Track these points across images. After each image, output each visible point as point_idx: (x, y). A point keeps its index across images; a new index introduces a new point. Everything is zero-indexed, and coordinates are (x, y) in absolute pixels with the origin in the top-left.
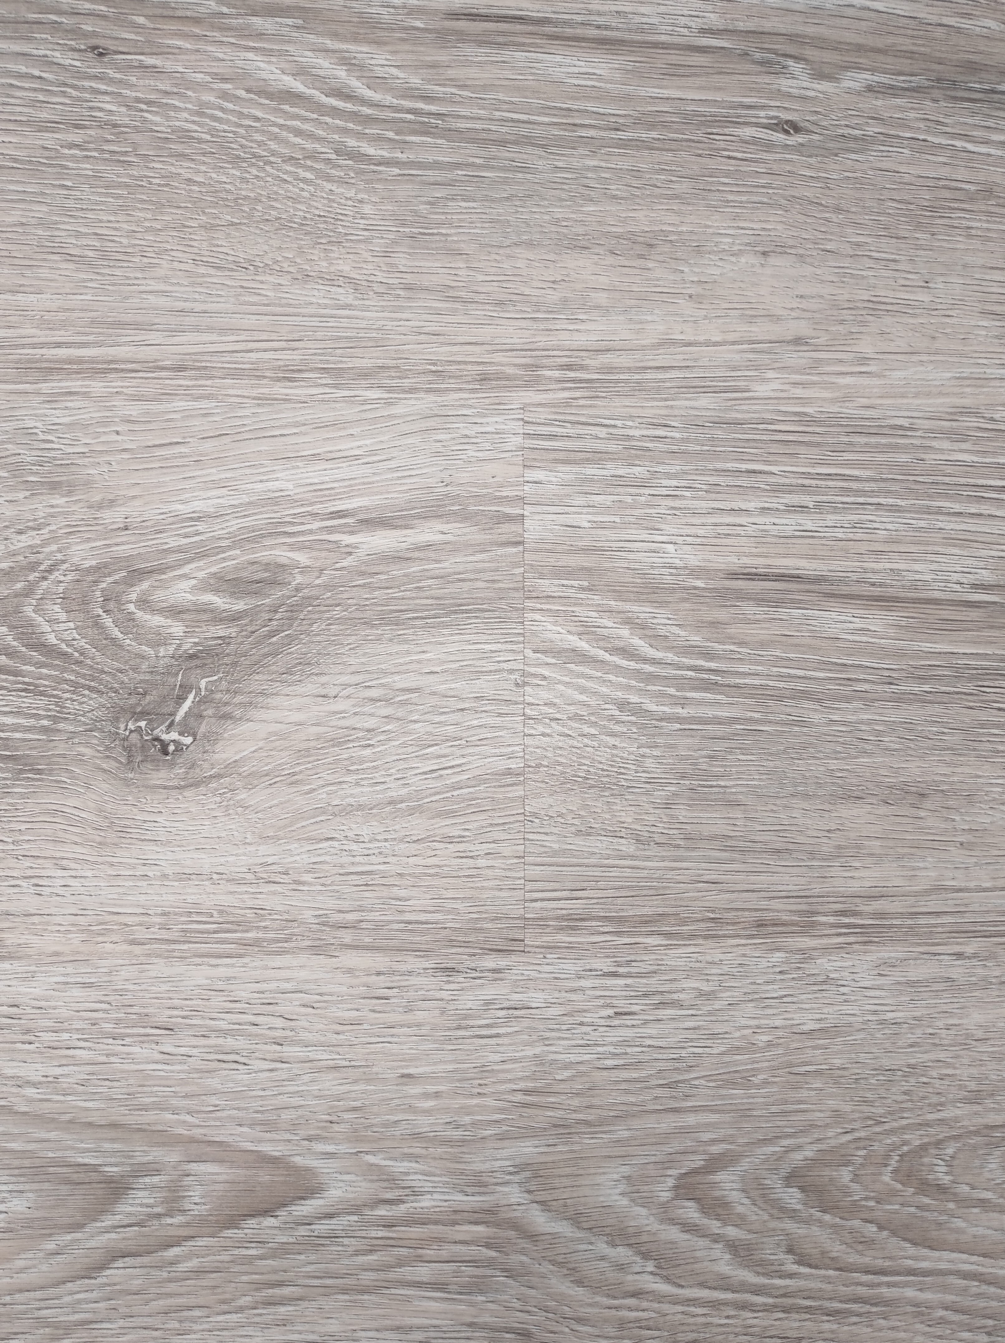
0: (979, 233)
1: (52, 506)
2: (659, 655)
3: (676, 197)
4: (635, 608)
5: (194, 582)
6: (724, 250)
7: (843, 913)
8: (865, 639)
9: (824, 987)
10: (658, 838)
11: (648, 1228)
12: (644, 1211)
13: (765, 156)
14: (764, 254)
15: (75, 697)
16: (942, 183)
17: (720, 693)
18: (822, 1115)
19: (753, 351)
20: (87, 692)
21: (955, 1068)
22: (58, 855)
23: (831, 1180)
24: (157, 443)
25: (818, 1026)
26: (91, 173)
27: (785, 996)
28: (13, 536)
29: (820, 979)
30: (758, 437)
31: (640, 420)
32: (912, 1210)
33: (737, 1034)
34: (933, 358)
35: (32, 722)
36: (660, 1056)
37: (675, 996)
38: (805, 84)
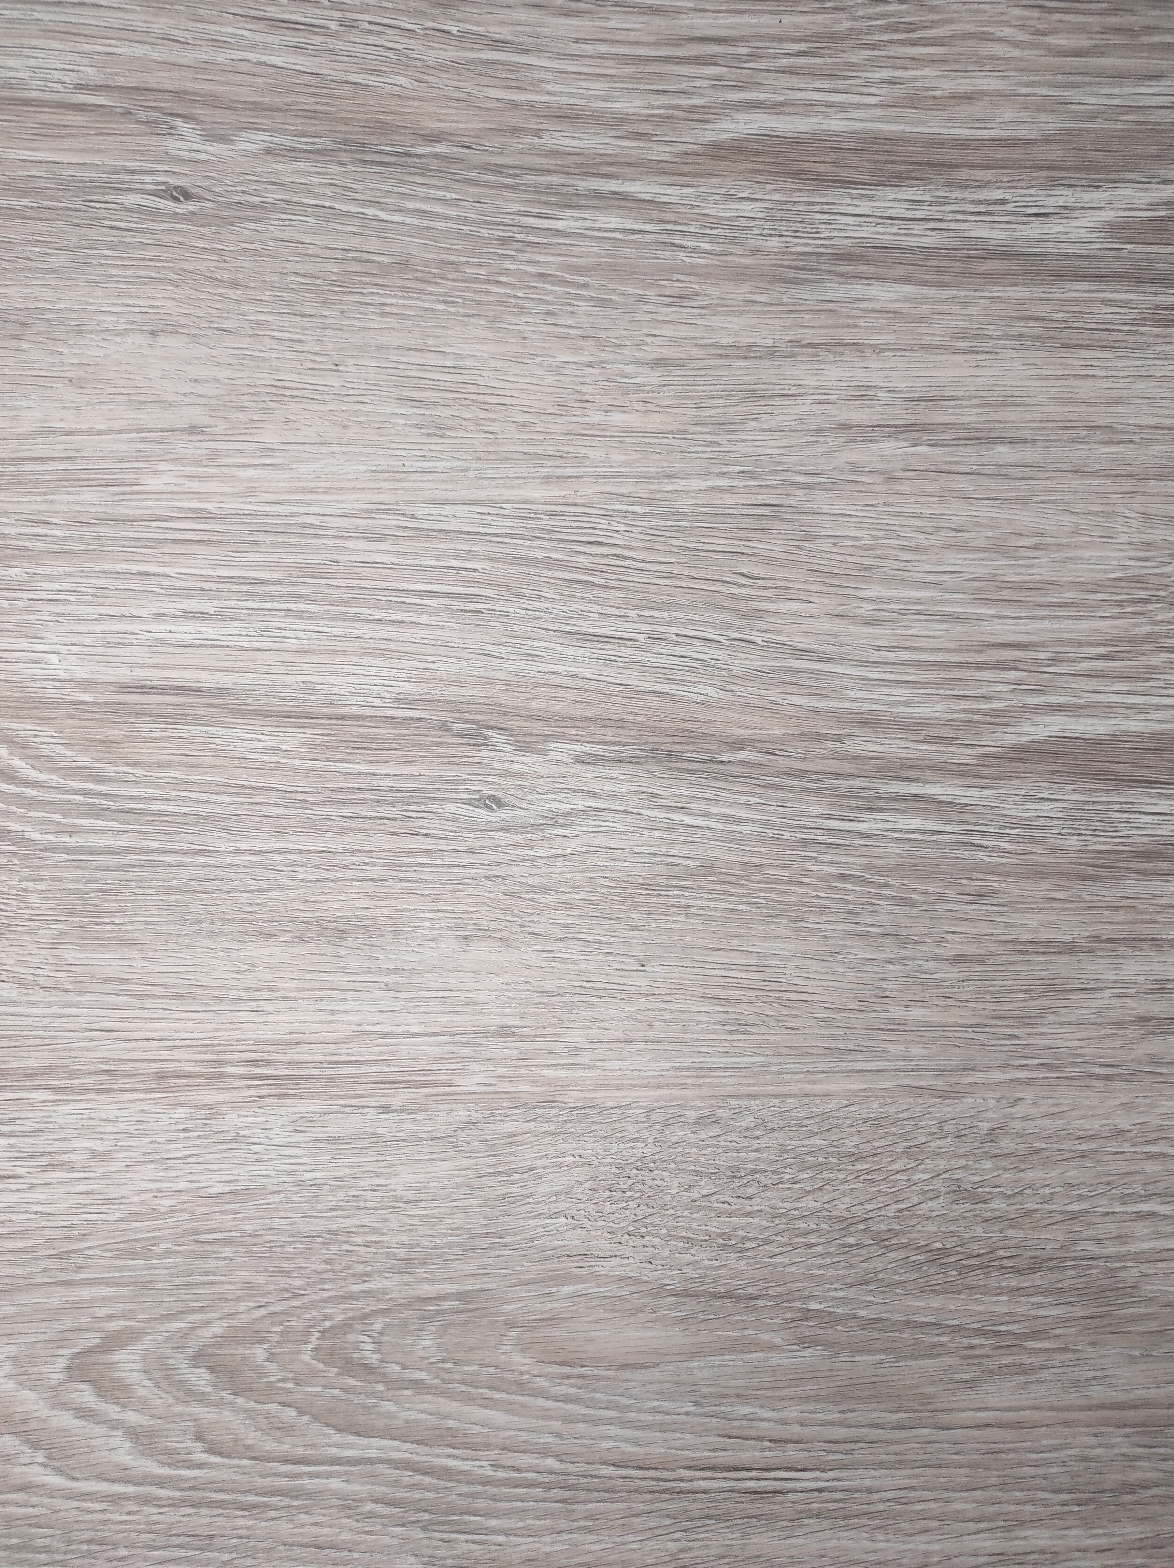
0: (395, 310)
2: (42, 777)
3: (53, 271)
4: (14, 726)
6: (108, 330)
7: (254, 1063)
8: (275, 759)
9: (234, 1146)
10: (42, 981)
11: (37, 1414)
12: (31, 1395)
13: (152, 226)
14: (152, 333)
16: (350, 255)
17: (113, 820)
18: (233, 1287)
19: (143, 440)
21: (382, 1234)
23: (244, 1358)
25: (226, 1189)
27: (190, 1156)
29: (230, 1136)
30: (150, 536)
31: (16, 517)
32: (336, 1392)
33: (136, 1199)
34: (345, 449)
36: (49, 1224)
37: (65, 1157)
38: (196, 146)
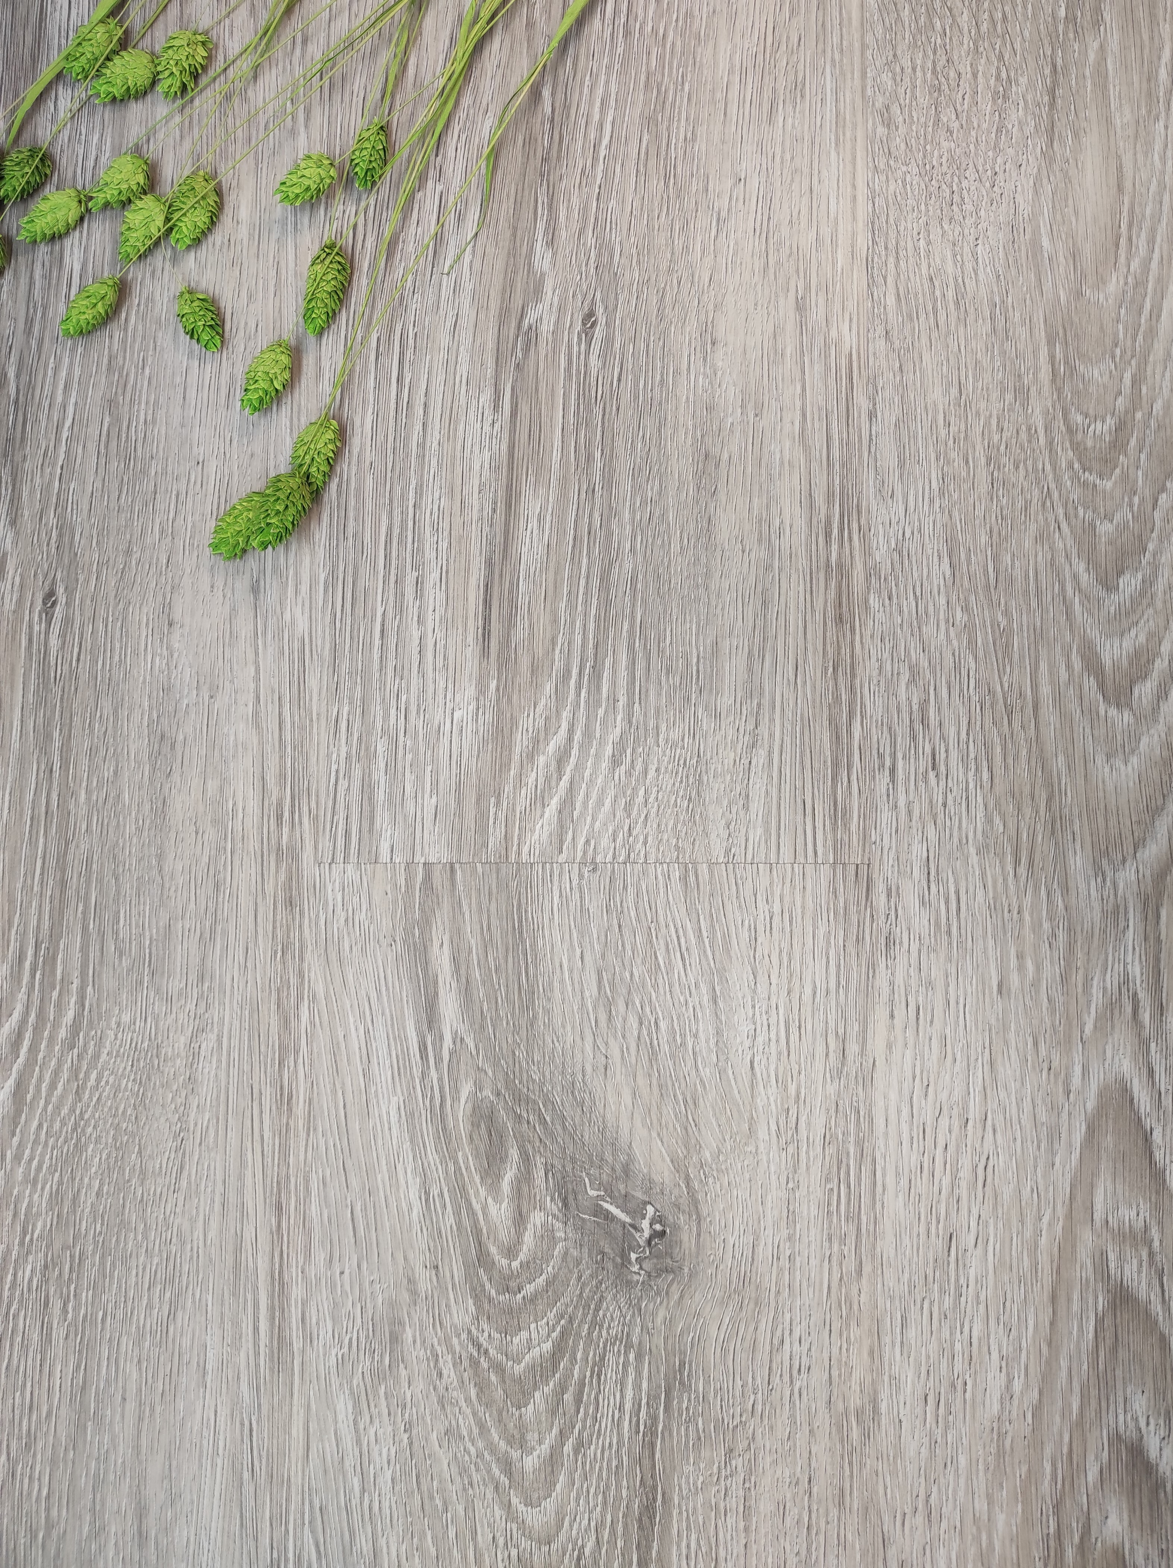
0: (151, 412)
1: (414, 1342)
2: (564, 725)
3: (115, 712)
4: (518, 750)
5: (490, 1200)
6: (167, 664)
7: (828, 535)
8: (548, 518)
9: (905, 553)
10: (751, 726)
11: (1163, 735)
12: (1145, 740)
13: (77, 625)
14: (170, 625)
15: (606, 1325)
16: (103, 451)
17: (603, 663)
18: (1040, 554)
19: (265, 633)
20: (601, 1313)
21: (990, 416)
22: (768, 1348)
23: (1110, 543)
24: (352, 1233)
25: (946, 560)
26: (91, 1292)
27: (915, 593)
28: (444, 1381)
29: (896, 557)
30: (348, 628)
31: (332, 746)
32: (1143, 456)
33: (955, 643)
34: (272, 456)
35: (631, 1370)
36: (979, 723)
37: (915, 707)
38: (9, 587)
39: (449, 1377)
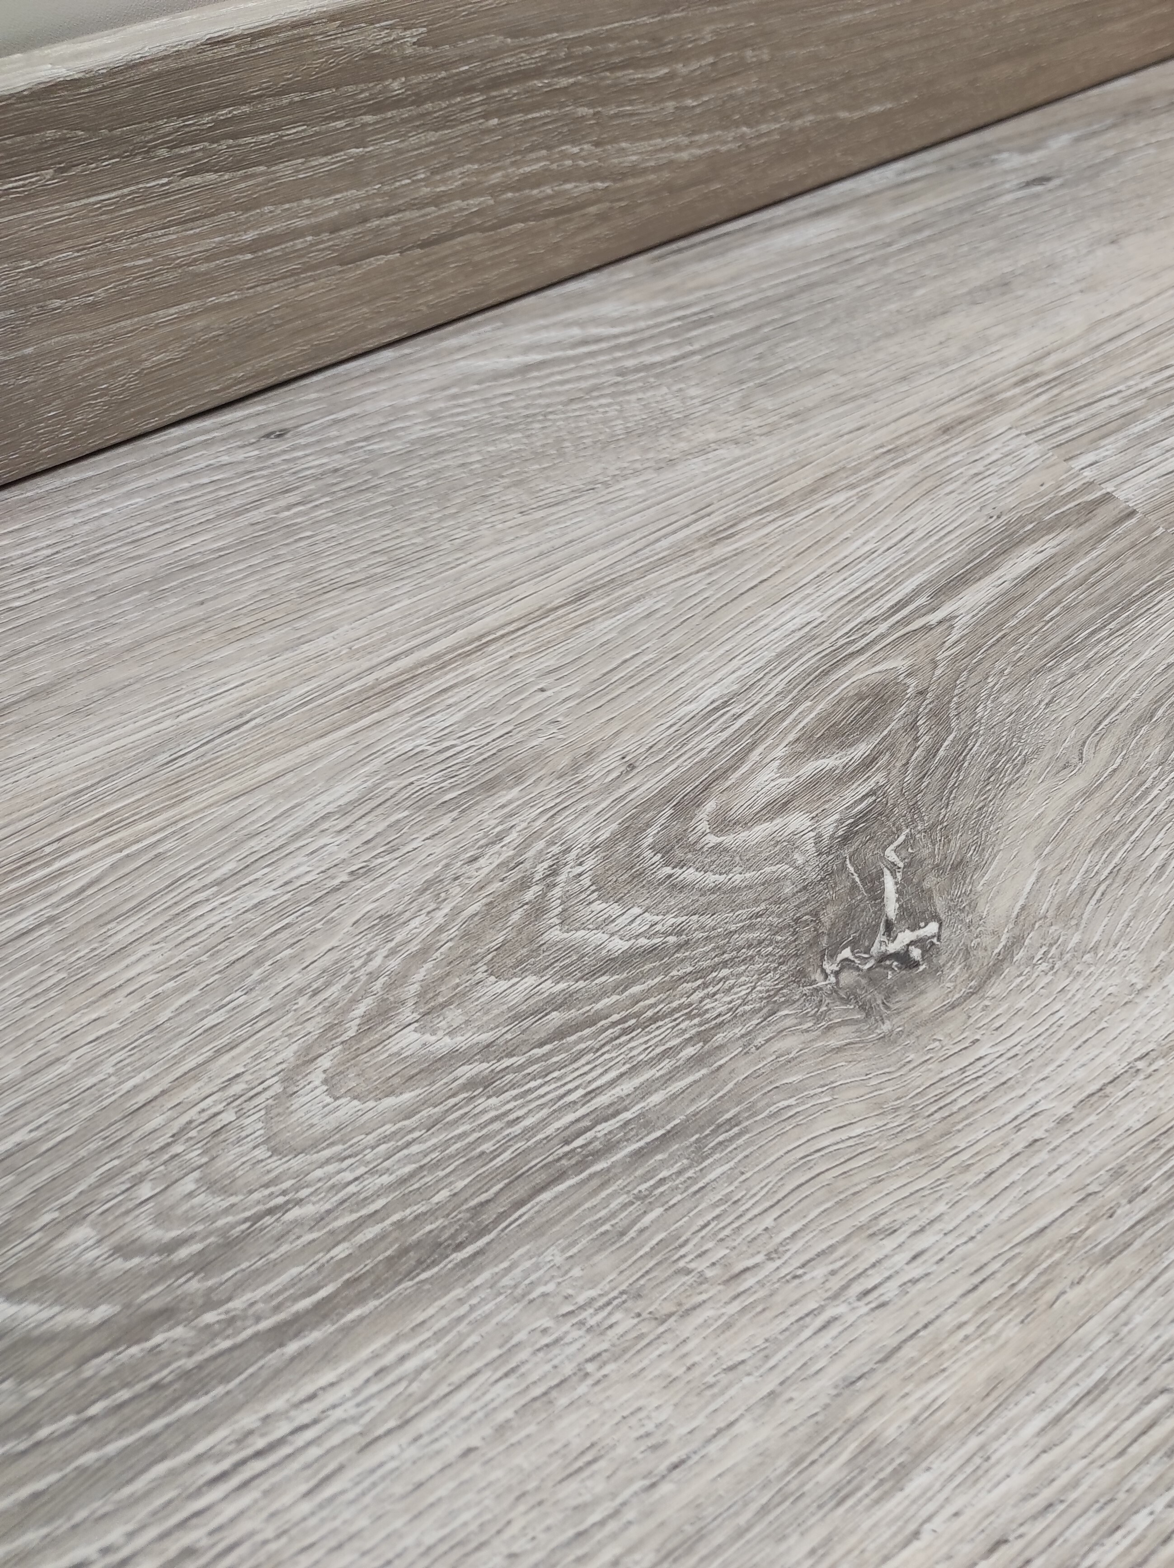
5: (777, 763)
24: (605, 671)
39: (478, 870)
